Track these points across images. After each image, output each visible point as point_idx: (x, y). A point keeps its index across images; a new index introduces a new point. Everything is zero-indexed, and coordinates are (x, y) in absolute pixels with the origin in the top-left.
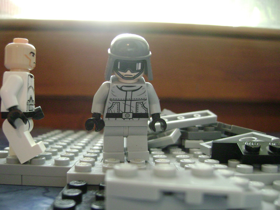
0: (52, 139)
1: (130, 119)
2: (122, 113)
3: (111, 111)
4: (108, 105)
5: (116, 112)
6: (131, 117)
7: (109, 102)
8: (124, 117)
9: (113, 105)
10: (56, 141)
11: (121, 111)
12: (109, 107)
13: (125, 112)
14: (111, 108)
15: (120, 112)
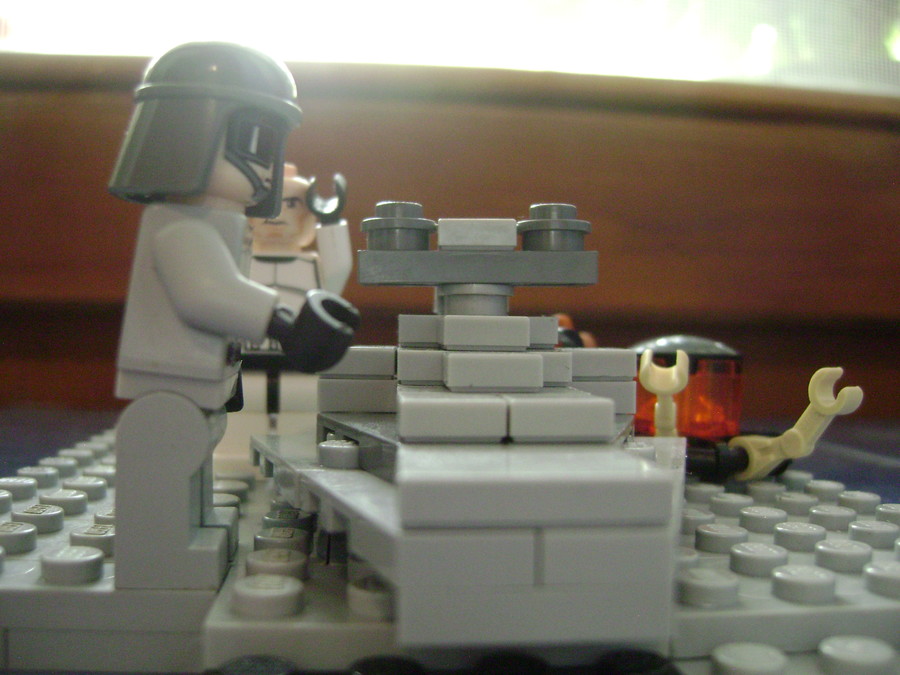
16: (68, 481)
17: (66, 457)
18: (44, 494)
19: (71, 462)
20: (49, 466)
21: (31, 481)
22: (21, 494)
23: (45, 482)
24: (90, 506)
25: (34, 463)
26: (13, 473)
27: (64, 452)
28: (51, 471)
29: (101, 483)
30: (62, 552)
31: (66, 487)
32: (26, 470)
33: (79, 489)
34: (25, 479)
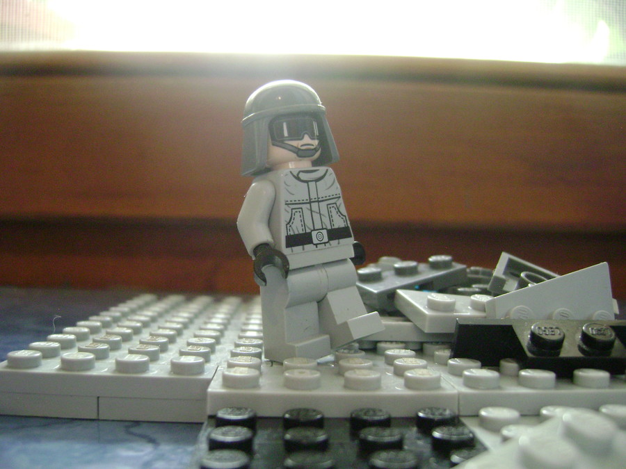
0: (146, 316)
1: (325, 243)
2: (309, 231)
3: (293, 230)
4: (284, 216)
5: (301, 232)
6: (326, 239)
7: (285, 210)
8: (315, 241)
9: (293, 216)
10: (153, 320)
11: (309, 228)
12: (288, 221)
13: (314, 230)
14: (291, 224)
15: (308, 231)
16: (120, 324)
17: (116, 311)
18: (109, 330)
19: (118, 314)
20: (106, 316)
21: (99, 324)
22: (94, 330)
23: (106, 325)
24: (135, 337)
25: (97, 314)
26: (86, 318)
27: (113, 309)
28: (108, 319)
29: (139, 324)
30: (127, 357)
31: (118, 326)
32: (95, 318)
33: (128, 327)
34: (95, 322)
